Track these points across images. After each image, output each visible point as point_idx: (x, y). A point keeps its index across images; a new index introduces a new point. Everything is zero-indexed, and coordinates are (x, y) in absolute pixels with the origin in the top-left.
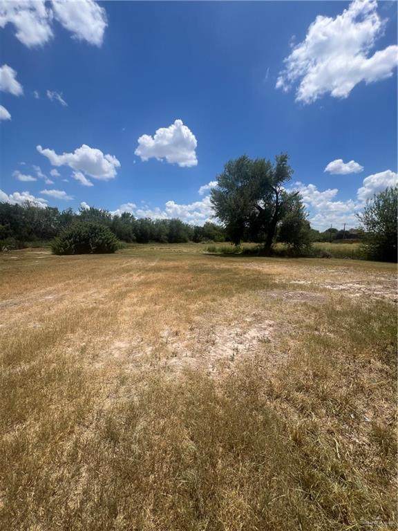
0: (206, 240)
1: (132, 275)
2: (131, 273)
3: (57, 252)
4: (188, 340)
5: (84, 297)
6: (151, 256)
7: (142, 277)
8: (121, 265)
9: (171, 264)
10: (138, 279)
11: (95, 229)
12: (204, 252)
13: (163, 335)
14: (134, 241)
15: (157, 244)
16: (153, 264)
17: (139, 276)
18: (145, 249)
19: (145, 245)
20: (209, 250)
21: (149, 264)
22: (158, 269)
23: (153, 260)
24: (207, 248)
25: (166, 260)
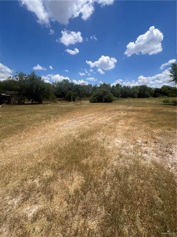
0: (162, 96)
1: (120, 112)
2: (120, 111)
3: (91, 102)
4: (154, 147)
5: (102, 119)
6: (129, 104)
7: (125, 113)
8: (115, 107)
9: (140, 108)
10: (124, 114)
11: (105, 92)
12: (161, 103)
13: (138, 142)
14: (121, 97)
15: (132, 98)
16: (130, 108)
17: (124, 113)
18: (126, 101)
19: (126, 99)
20: (164, 102)
21: (128, 108)
22: (133, 111)
23: (130, 106)
24: (163, 101)
25: (137, 106)
